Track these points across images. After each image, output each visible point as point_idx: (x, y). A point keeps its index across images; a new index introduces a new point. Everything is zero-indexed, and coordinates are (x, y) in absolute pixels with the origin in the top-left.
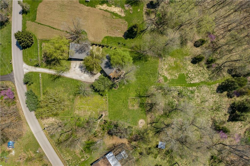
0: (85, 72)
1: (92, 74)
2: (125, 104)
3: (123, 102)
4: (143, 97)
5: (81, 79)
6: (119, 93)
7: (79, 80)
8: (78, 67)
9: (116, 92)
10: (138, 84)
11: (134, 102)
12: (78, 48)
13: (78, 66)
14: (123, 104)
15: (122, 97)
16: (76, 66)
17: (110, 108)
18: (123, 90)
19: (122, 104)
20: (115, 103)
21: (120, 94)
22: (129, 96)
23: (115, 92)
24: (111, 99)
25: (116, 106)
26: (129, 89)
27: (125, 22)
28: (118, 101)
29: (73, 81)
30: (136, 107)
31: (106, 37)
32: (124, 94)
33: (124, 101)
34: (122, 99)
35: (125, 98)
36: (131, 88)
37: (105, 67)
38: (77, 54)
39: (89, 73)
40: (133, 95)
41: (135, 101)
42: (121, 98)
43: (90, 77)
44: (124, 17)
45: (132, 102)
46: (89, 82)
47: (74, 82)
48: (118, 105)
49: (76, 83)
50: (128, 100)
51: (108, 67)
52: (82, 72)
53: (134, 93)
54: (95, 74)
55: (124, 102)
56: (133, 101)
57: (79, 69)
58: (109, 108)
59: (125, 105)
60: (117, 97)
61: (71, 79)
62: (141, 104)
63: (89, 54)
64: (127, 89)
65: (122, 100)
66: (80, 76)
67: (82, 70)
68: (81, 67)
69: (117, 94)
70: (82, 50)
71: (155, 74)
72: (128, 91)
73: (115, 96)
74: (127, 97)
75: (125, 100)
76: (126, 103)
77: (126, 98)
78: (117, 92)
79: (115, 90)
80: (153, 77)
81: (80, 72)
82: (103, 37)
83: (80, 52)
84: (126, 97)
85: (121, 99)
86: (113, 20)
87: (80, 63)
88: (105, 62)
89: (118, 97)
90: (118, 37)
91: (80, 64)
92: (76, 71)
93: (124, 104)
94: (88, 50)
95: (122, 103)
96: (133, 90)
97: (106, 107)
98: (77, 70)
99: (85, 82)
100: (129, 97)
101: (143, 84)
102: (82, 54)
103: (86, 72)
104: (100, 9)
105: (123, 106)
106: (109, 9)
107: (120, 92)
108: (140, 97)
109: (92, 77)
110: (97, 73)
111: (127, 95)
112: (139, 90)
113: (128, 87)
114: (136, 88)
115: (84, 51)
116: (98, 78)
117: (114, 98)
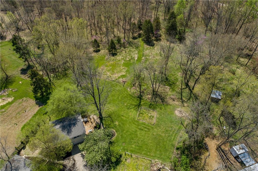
2: (146, 128)
3: (142, 130)
4: (140, 103)
6: (125, 132)
9: (122, 136)
10: (118, 104)
11: (146, 115)
14: (146, 131)
15: (133, 130)
17: (148, 153)
18: (122, 125)
19: (144, 132)
20: (140, 142)
21: (126, 130)
22: (134, 119)
23: (120, 137)
24: (131, 147)
25: (147, 143)
26: (122, 116)
27: (21, 100)
28: (137, 137)
30: (155, 114)
32: (128, 125)
33: (140, 127)
34: (137, 131)
35: (135, 125)
36: (122, 113)
40: (133, 114)
41: (144, 113)
42: (133, 131)
44: (14, 99)
45: (144, 117)
48: (144, 139)
50: (141, 121)
53: (131, 111)
54: (74, 164)
55: (142, 128)
56: (144, 116)
58: (148, 155)
59: (148, 128)
60: (130, 136)
62: (150, 107)
64: (121, 118)
65: (138, 130)
69: (125, 136)
71: (113, 85)
72: (124, 118)
73: (128, 140)
74: (134, 121)
76: (145, 126)
77: (137, 124)
78: (121, 134)
79: (117, 136)
80: (115, 86)
82: (19, 132)
84: (134, 123)
85: (134, 132)
86: (6, 112)
88: (60, 129)
89: (130, 135)
90: (35, 113)
93: (146, 130)
95: (143, 133)
96: (126, 112)
97: (144, 160)
100: (136, 119)
101: (121, 98)
105: (148, 131)
107: (124, 130)
108: (139, 105)
110: (75, 161)
111: (132, 121)
112: (128, 104)
113: (119, 116)
114: (124, 108)
115: (15, 170)
116: (83, 161)
117: (132, 142)
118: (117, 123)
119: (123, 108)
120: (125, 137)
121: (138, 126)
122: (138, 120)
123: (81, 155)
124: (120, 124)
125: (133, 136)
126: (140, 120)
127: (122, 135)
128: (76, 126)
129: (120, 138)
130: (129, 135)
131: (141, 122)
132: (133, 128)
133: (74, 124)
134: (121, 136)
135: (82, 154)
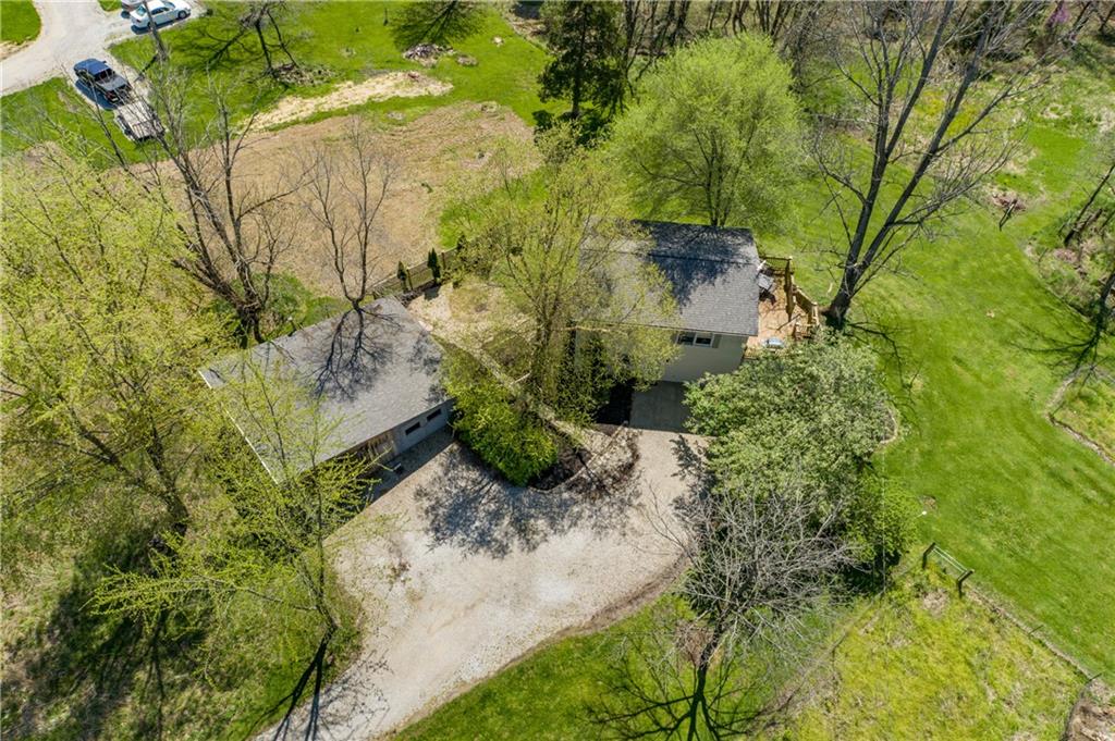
0: (522, 527)
1: (602, 488)
2: (1094, 485)
3: (1067, 485)
4: (1092, 343)
5: (556, 614)
6: (951, 444)
7: (541, 637)
8: (429, 538)
9: (928, 455)
10: (948, 294)
12: (310, 370)
13: (418, 544)
14: (1088, 501)
15: (1006, 458)
16: (396, 548)
17: (1076, 630)
18: (942, 404)
19: (1079, 502)
20: (1035, 541)
21: (963, 440)
23: (917, 457)
24: (969, 541)
25: (1080, 566)
26: (959, 361)
28: (1023, 506)
29: (495, 722)
32: (980, 423)
33: (1052, 463)
34: (1028, 474)
35: (1024, 441)
36: (961, 346)
39: (564, 505)
40: (1028, 376)
41: (1100, 400)
42: (1004, 464)
43: (614, 534)
45: (1101, 424)
46: (643, 578)
47: (506, 712)
48: (1065, 538)
49: (539, 704)
50: (1070, 437)
52: (502, 550)
53: (1016, 362)
54: (628, 468)
55: (1070, 475)
56: (1094, 414)
57: (449, 551)
58: (1070, 637)
59: (1106, 490)
60: (982, 483)
61: (456, 703)
64: (948, 369)
65: (1036, 470)
66: (520, 597)
67: (483, 540)
68: (450, 520)
69: (949, 467)
70: (352, 365)
72: (968, 379)
73: (957, 497)
75: (1048, 450)
76: (1093, 474)
77: (1039, 437)
78: (926, 446)
81: (483, 560)
83: (345, 382)
84: (1021, 428)
85: (1012, 473)
86: (404, 128)
87: (420, 494)
89: (983, 475)
91: (426, 504)
92: (436, 583)
93: (1092, 494)
94: (400, 329)
95: (1070, 503)
96: (986, 350)
97: (1036, 649)
98: (436, 569)
99: (609, 610)
100: (1043, 413)
101: (973, 275)
103: (541, 524)
104: (274, 129)
105: (1105, 510)
106: (332, 101)
107: (947, 434)
108: (1081, 355)
109: (630, 512)
110: (636, 456)
111: (1013, 410)
112: (1009, 321)
113: (937, 354)
114: (981, 327)
115: (372, 355)
116: (675, 475)
117: (981, 517)
118: (918, 384)
119: (970, 325)
120: (949, 473)
121: (1047, 454)
122: (1053, 419)
123: (675, 446)
124: (935, 393)
125: (1000, 490)
126: (1065, 426)
127: (930, 453)
128: (719, 279)
129: (914, 464)
130: (972, 471)
131: (1072, 444)
132: (1011, 449)
133: (712, 271)
134: (922, 454)
135: (682, 442)
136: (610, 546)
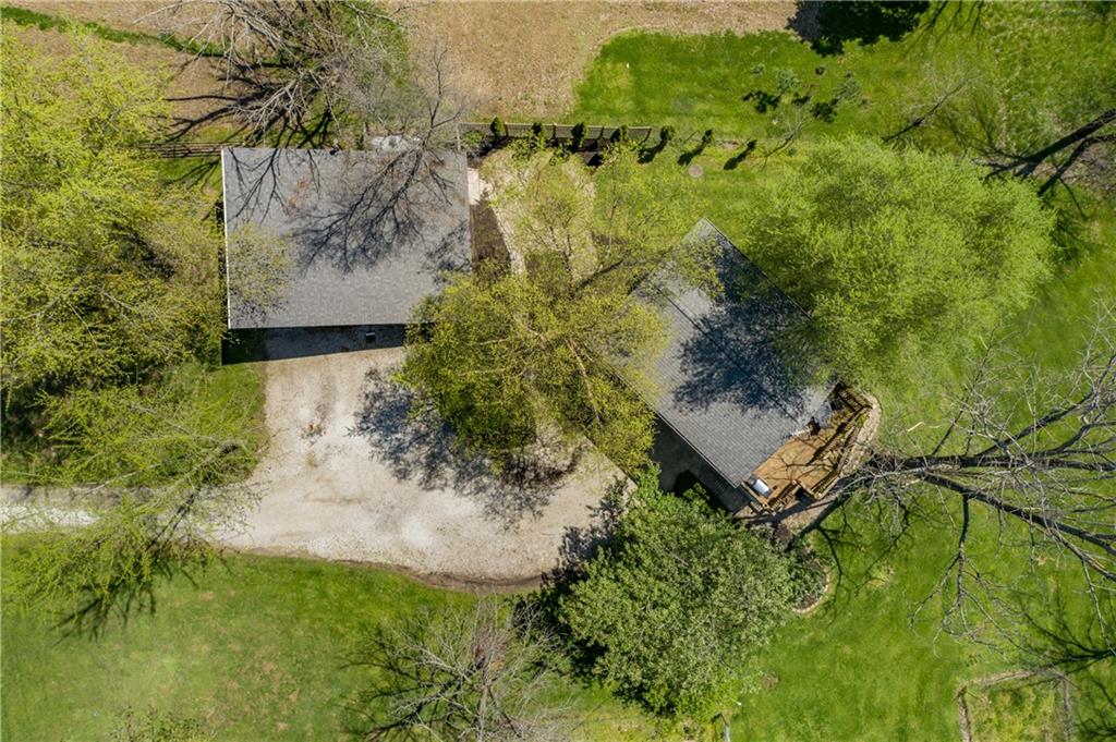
0: (432, 465)
1: (520, 477)
4: (1099, 655)
5: (406, 552)
6: (848, 650)
7: (382, 560)
8: (351, 422)
9: (816, 644)
11: (1018, 727)
12: (325, 209)
13: (344, 417)
15: (880, 694)
16: (323, 410)
18: (882, 612)
21: (861, 654)
22: (957, 665)
23: (804, 640)
24: (768, 729)
28: (845, 737)
29: (310, 593)
31: (621, 51)
32: (895, 650)
33: (914, 724)
34: (882, 716)
35: (914, 690)
37: (695, 393)
38: (324, 272)
39: (480, 470)
41: (1029, 707)
42: (871, 696)
43: (499, 523)
45: (999, 727)
46: (490, 572)
47: (323, 594)
49: (348, 604)
50: (957, 717)
51: (727, 385)
52: (403, 474)
53: (1002, 621)
54: (555, 474)
56: (1006, 715)
57: (362, 444)
60: (833, 697)
61: (292, 561)
62: (1089, 734)
63: (459, 262)
65: (892, 721)
66: (390, 522)
67: (395, 454)
68: (382, 417)
69: (820, 667)
70: (370, 230)
73: (799, 693)
74: (938, 674)
75: (923, 712)
77: (931, 696)
78: (823, 636)
79: (800, 620)
81: (383, 471)
82: (589, 48)
83: (353, 245)
84: (924, 680)
85: (869, 707)
87: (372, 374)
89: (842, 693)
90: (739, 33)
91: (371, 388)
92: (335, 464)
94: (447, 206)
98: (342, 451)
99: (448, 576)
100: (960, 682)
102: (381, 266)
103: (449, 472)
107: (855, 640)
108: (1073, 657)
109: (527, 514)
110: (571, 469)
111: (937, 663)
112: (1051, 579)
114: (1013, 565)
116: (590, 508)
117: (800, 719)
118: (882, 577)
119: (1006, 556)
120: (814, 671)
121: (919, 714)
122: (962, 693)
123: (613, 482)
124: (888, 599)
125: (841, 712)
126: (965, 707)
127: (820, 645)
128: (751, 412)
129: (796, 643)
130: (837, 683)
131: (951, 723)
132: (895, 688)
133: (755, 397)
134: (812, 640)
135: (621, 486)
136: (489, 529)
